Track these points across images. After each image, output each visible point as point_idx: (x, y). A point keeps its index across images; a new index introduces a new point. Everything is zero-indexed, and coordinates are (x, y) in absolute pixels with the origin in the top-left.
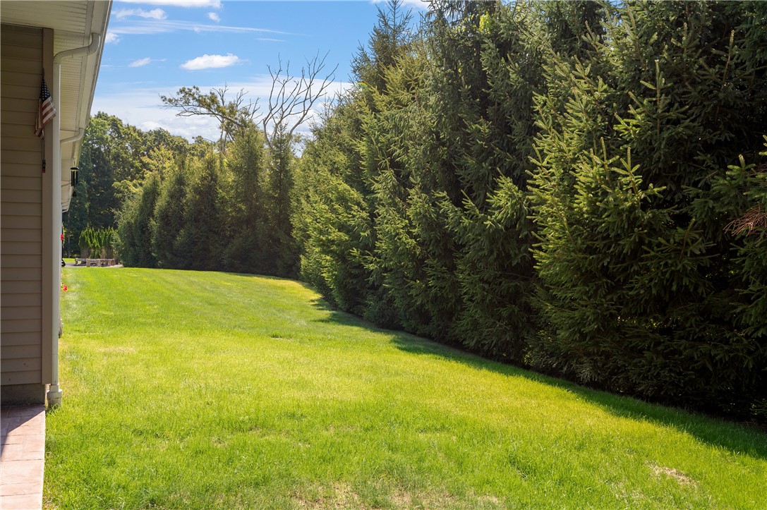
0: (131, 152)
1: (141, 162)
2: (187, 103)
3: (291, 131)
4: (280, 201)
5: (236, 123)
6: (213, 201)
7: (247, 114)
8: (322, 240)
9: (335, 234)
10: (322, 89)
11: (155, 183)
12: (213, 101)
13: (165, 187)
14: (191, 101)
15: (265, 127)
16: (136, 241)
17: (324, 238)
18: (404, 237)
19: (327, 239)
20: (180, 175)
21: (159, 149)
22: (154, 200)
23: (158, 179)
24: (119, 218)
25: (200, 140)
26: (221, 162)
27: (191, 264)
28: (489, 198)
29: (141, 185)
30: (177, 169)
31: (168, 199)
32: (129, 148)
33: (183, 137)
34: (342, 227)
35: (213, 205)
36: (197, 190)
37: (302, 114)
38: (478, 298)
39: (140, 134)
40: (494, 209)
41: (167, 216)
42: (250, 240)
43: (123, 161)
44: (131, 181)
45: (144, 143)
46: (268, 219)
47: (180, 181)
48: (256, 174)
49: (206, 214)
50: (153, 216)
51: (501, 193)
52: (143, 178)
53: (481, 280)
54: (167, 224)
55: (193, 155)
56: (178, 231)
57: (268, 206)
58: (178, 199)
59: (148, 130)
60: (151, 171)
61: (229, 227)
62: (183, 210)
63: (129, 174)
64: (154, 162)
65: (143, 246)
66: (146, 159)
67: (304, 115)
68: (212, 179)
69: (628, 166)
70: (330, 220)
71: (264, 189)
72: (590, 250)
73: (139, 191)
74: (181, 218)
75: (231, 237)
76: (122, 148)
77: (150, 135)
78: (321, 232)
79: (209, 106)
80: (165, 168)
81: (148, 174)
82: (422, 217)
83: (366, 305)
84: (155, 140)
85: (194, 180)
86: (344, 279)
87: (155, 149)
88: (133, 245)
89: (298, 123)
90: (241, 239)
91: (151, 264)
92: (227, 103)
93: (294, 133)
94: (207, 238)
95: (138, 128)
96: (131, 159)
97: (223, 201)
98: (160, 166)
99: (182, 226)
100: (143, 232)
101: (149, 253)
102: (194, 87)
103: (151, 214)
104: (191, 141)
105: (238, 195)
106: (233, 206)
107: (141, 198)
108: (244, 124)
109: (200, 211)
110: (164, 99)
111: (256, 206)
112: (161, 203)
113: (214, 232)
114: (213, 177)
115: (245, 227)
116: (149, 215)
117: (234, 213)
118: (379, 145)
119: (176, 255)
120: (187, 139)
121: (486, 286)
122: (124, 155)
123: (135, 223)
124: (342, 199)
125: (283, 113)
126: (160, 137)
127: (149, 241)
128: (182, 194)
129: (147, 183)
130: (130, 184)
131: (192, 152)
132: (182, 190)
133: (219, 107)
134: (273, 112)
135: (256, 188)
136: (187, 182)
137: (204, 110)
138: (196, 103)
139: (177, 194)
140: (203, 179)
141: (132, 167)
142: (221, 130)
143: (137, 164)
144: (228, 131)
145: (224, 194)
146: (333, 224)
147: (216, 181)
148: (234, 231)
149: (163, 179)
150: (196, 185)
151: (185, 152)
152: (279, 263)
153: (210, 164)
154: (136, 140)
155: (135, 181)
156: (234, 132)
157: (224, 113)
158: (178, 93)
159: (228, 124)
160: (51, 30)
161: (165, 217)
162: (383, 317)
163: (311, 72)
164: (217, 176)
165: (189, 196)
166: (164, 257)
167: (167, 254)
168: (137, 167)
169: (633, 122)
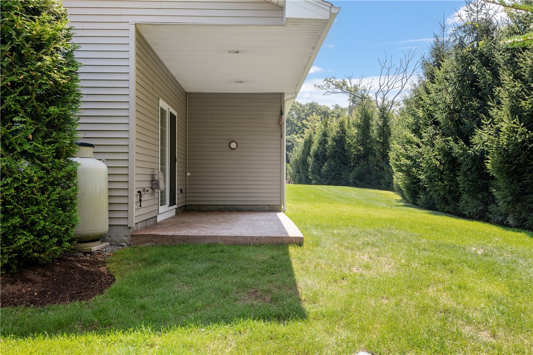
0: (296, 117)
1: (302, 123)
2: (329, 87)
3: (394, 99)
4: (383, 144)
5: (358, 97)
6: (343, 145)
7: (365, 90)
8: (397, 164)
9: (404, 161)
10: (414, 70)
11: (311, 136)
12: (344, 85)
13: (316, 139)
14: (331, 86)
15: (376, 98)
16: (300, 170)
17: (398, 164)
18: (434, 161)
19: (400, 164)
20: (325, 131)
21: (312, 115)
22: (310, 146)
23: (312, 133)
24: (291, 157)
25: (337, 107)
26: (349, 122)
27: (331, 183)
28: (471, 140)
29: (302, 137)
30: (323, 127)
31: (318, 145)
32: (295, 115)
33: (326, 106)
34: (408, 157)
35: (343, 148)
36: (334, 140)
37: (401, 88)
38: (466, 189)
39: (301, 106)
40: (474, 145)
41: (318, 155)
42: (365, 168)
43: (291, 123)
44: (296, 135)
45: (303, 112)
46: (376, 155)
47: (325, 135)
48: (369, 128)
49: (339, 153)
50: (310, 156)
51: (476, 137)
52: (303, 133)
53: (468, 180)
54: (318, 159)
55: (333, 117)
56: (323, 163)
57: (377, 147)
58: (324, 145)
59: (305, 104)
60: (308, 129)
61: (353, 161)
62: (326, 151)
63: (295, 130)
64: (310, 123)
65: (304, 172)
66: (305, 122)
67: (402, 88)
68: (343, 133)
69: (518, 123)
70: (402, 154)
71: (373, 137)
72: (507, 162)
73: (301, 141)
74: (325, 155)
75: (354, 166)
76: (290, 115)
77: (307, 106)
78: (397, 160)
79: (342, 88)
80: (315, 126)
81: (306, 131)
82: (441, 150)
83: (419, 198)
84: (310, 109)
85: (333, 134)
86: (410, 185)
87: (310, 115)
88: (298, 172)
89: (398, 94)
90: (360, 167)
91: (308, 182)
92: (353, 85)
93: (395, 100)
94: (340, 167)
95: (299, 102)
96: (296, 121)
97: (350, 146)
98: (313, 125)
99: (326, 161)
100: (304, 165)
101: (308, 177)
102: (333, 77)
103: (308, 154)
104: (332, 109)
105: (358, 141)
106: (355, 148)
107: (303, 145)
108: (363, 98)
109: (336, 152)
110: (315, 86)
111: (369, 148)
112: (314, 147)
113: (344, 164)
114: (343, 131)
115: (362, 160)
116: (307, 155)
117: (355, 152)
118: (429, 112)
119: (322, 177)
120: (329, 107)
121: (471, 183)
122: (292, 119)
123: (300, 159)
124: (409, 142)
125: (389, 88)
126: (313, 107)
127: (307, 169)
128: (326, 142)
129: (306, 136)
130: (296, 137)
131: (332, 115)
132: (325, 140)
133: (347, 87)
134: (382, 88)
135: (368, 137)
136: (329, 135)
137: (339, 90)
138: (334, 87)
139: (323, 142)
140: (338, 132)
141: (297, 126)
142: (349, 102)
143: (300, 124)
144: (354, 101)
145: (349, 141)
146: (404, 156)
147: (345, 134)
148: (356, 163)
149: (315, 133)
150: (334, 137)
151: (328, 115)
152: (382, 181)
153: (342, 124)
154: (299, 109)
155: (298, 135)
156: (357, 102)
157: (351, 91)
158: (323, 82)
159: (354, 98)
160: (284, 93)
161: (316, 156)
162: (428, 204)
163: (407, 60)
164: (346, 131)
165: (330, 143)
166: (316, 179)
167: (317, 176)
168: (299, 126)
169: (528, 102)
